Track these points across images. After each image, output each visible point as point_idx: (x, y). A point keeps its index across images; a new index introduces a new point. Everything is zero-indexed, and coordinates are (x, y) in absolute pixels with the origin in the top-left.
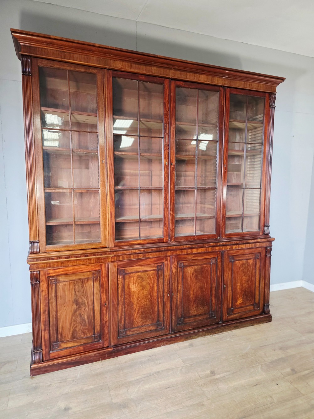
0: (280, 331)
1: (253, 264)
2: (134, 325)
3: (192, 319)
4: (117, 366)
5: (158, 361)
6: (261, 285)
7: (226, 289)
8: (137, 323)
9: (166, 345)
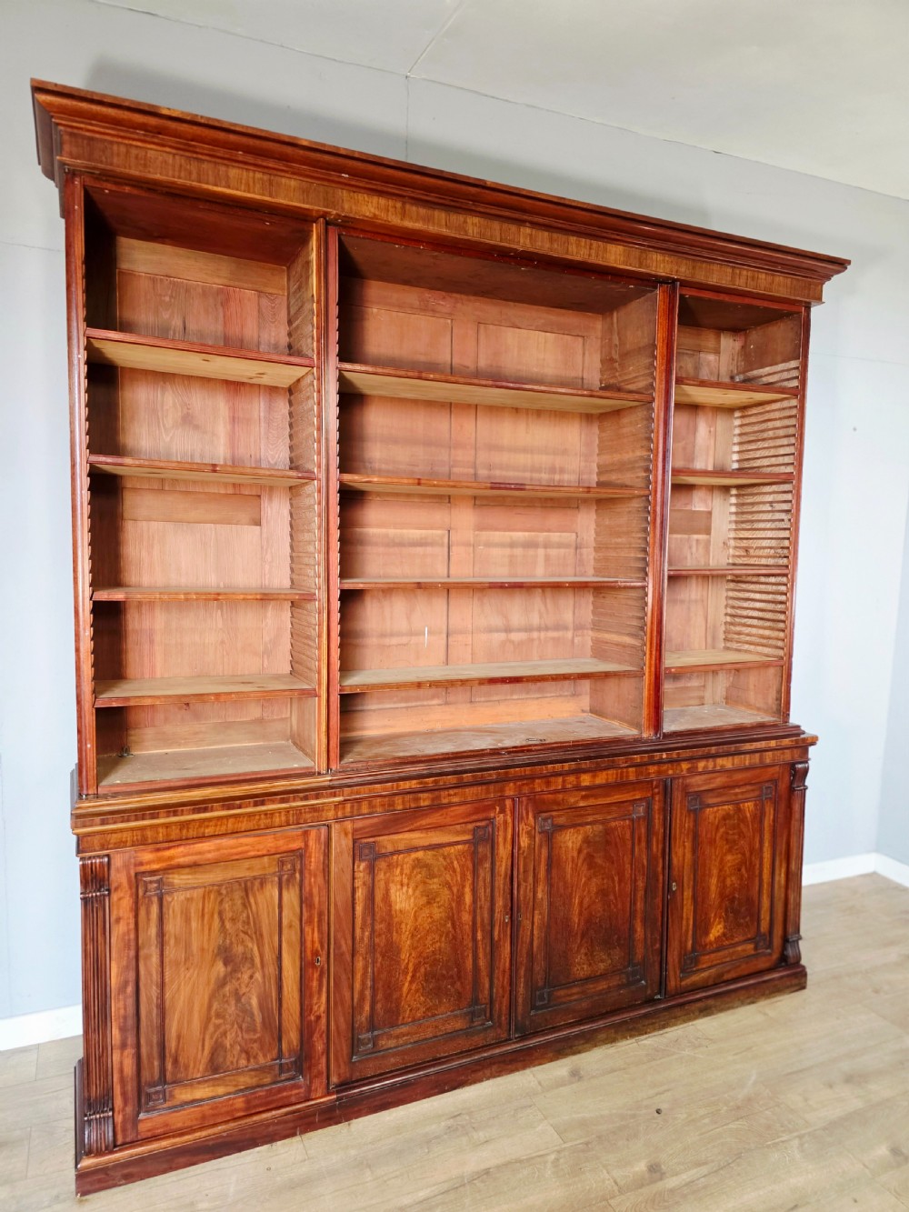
0: (838, 1018)
1: (754, 817)
2: (401, 1018)
3: (575, 990)
4: (353, 1152)
5: (481, 1134)
6: (777, 878)
7: (678, 894)
8: (411, 1010)
9: (499, 1076)
